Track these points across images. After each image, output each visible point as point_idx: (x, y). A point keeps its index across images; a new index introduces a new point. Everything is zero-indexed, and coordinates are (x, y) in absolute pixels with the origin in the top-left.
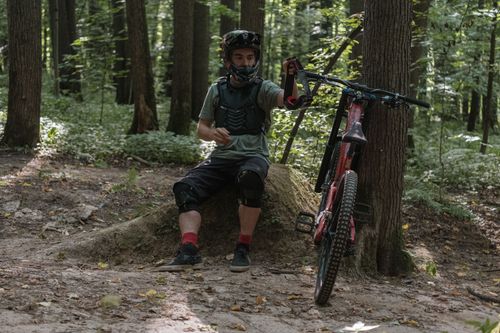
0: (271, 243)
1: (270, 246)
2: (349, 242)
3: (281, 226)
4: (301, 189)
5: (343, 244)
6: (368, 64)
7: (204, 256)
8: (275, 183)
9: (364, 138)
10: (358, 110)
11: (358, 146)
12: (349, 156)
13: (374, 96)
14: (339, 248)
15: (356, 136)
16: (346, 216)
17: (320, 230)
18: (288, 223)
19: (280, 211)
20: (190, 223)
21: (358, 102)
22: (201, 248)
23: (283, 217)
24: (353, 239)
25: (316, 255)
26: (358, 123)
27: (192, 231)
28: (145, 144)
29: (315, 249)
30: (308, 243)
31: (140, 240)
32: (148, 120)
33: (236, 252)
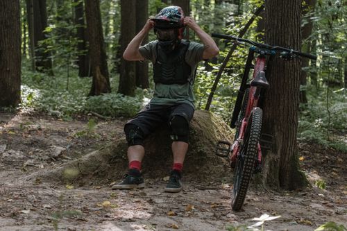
0: (197, 168)
1: (198, 170)
2: (257, 162)
3: (205, 154)
4: (220, 128)
5: (252, 163)
6: (269, 28)
7: (147, 178)
8: (199, 123)
9: (267, 83)
10: (262, 63)
11: (262, 89)
12: (256, 97)
13: (274, 52)
14: (249, 166)
15: (261, 81)
16: (254, 141)
17: (234, 153)
18: (210, 152)
19: (204, 143)
20: (135, 154)
21: (261, 57)
22: (144, 172)
23: (206, 147)
24: (260, 160)
25: (232, 176)
26: (262, 72)
27: (137, 160)
28: (101, 103)
29: (231, 171)
30: (225, 167)
31: (98, 167)
32: (103, 85)
33: (171, 175)
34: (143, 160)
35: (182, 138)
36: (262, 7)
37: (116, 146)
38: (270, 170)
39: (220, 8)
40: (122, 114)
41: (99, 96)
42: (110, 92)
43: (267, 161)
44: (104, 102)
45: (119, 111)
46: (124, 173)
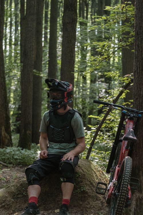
0: (81, 203)
1: (81, 205)
2: (128, 198)
3: (87, 193)
4: (98, 173)
5: (124, 199)
6: (137, 97)
7: (42, 210)
8: (83, 168)
9: (135, 138)
10: (132, 123)
11: (131, 143)
12: (127, 149)
13: (140, 115)
14: (122, 201)
15: (131, 137)
16: (126, 182)
17: (110, 192)
18: (90, 191)
19: (86, 184)
20: (34, 191)
21: (131, 119)
22: (40, 206)
23: (87, 188)
24: (130, 197)
25: (107, 209)
26: (132, 130)
27: (35, 196)
28: (5, 154)
29: (107, 206)
30: (102, 203)
31: (4, 201)
32: (7, 141)
33: (61, 208)
34: (39, 196)
35: (69, 180)
36: (130, 83)
37: (19, 185)
38: (137, 205)
39: (95, 86)
40: (21, 163)
41: (4, 149)
42: (12, 146)
43: (134, 199)
44: (8, 154)
45: (19, 161)
46: (24, 206)
